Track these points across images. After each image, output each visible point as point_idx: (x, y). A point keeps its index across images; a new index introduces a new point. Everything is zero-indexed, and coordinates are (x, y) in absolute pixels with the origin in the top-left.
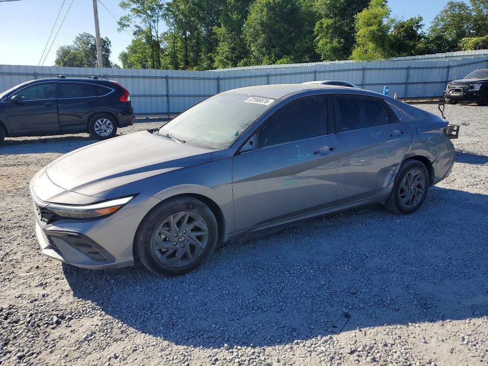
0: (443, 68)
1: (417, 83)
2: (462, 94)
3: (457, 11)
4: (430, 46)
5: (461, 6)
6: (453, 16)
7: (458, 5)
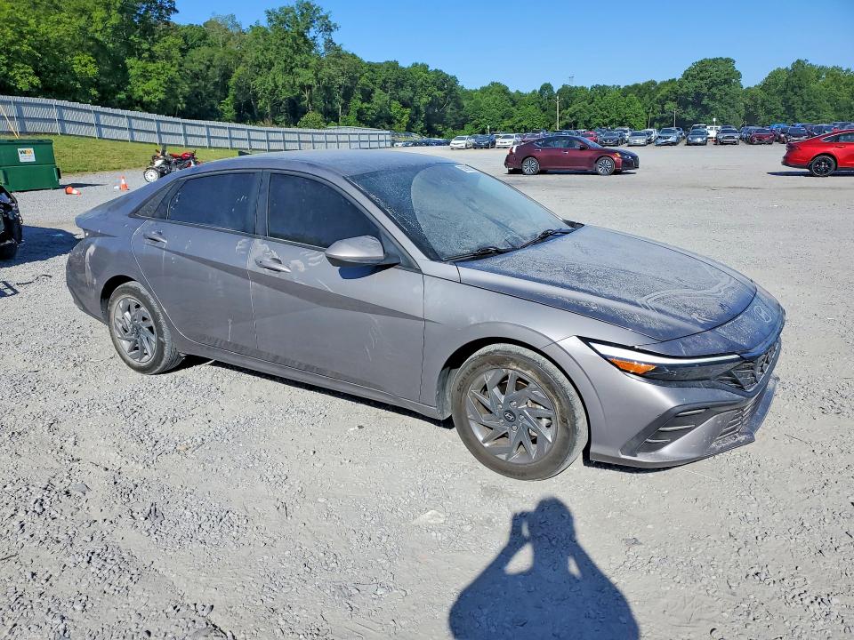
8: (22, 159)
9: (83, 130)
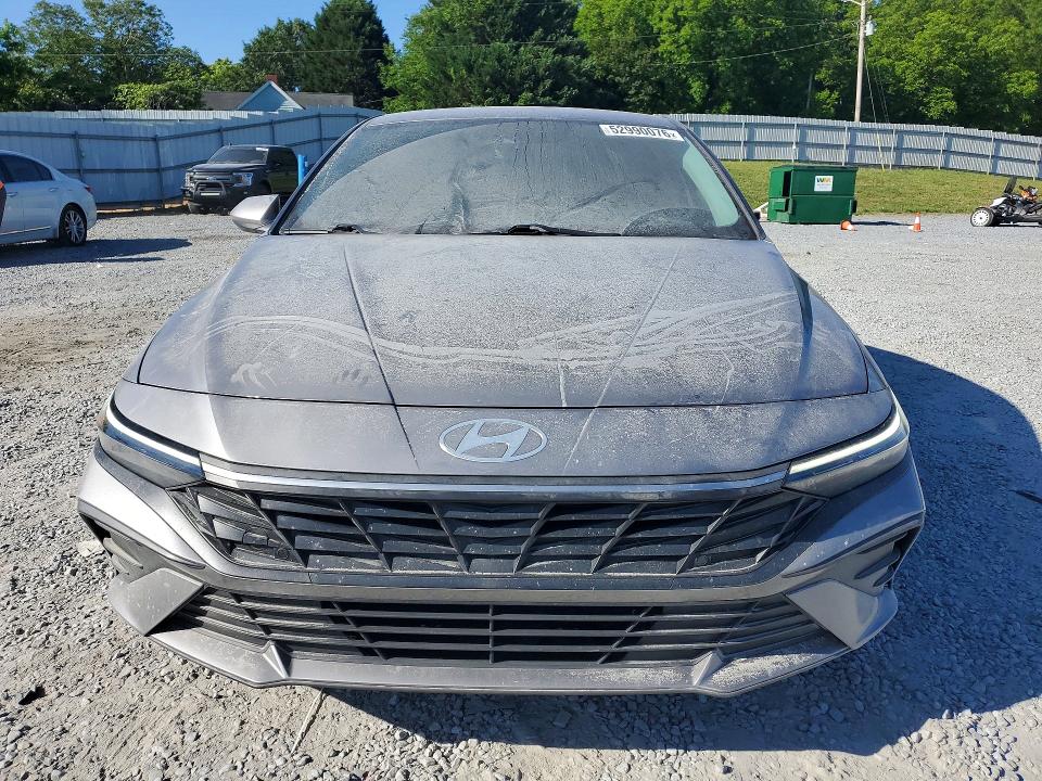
0: (146, 139)
1: (102, 171)
2: (224, 192)
3: (61, 24)
4: (56, 94)
5: (68, 14)
6: (56, 36)
7: (60, 12)
8: (818, 188)
9: (973, 164)
